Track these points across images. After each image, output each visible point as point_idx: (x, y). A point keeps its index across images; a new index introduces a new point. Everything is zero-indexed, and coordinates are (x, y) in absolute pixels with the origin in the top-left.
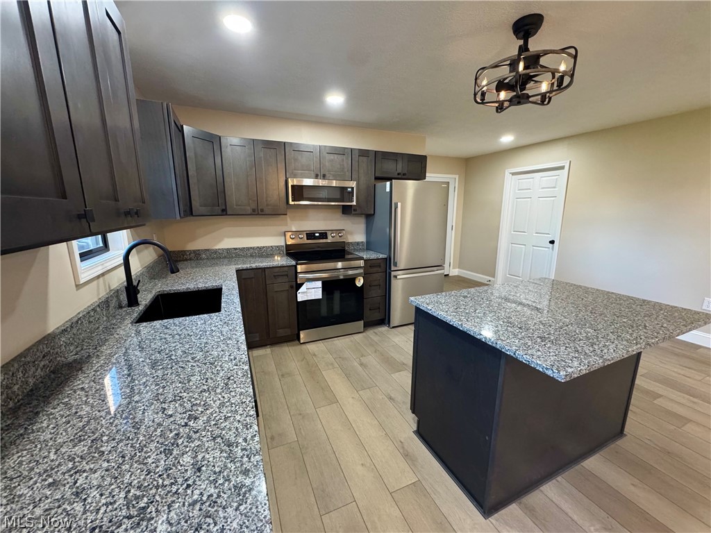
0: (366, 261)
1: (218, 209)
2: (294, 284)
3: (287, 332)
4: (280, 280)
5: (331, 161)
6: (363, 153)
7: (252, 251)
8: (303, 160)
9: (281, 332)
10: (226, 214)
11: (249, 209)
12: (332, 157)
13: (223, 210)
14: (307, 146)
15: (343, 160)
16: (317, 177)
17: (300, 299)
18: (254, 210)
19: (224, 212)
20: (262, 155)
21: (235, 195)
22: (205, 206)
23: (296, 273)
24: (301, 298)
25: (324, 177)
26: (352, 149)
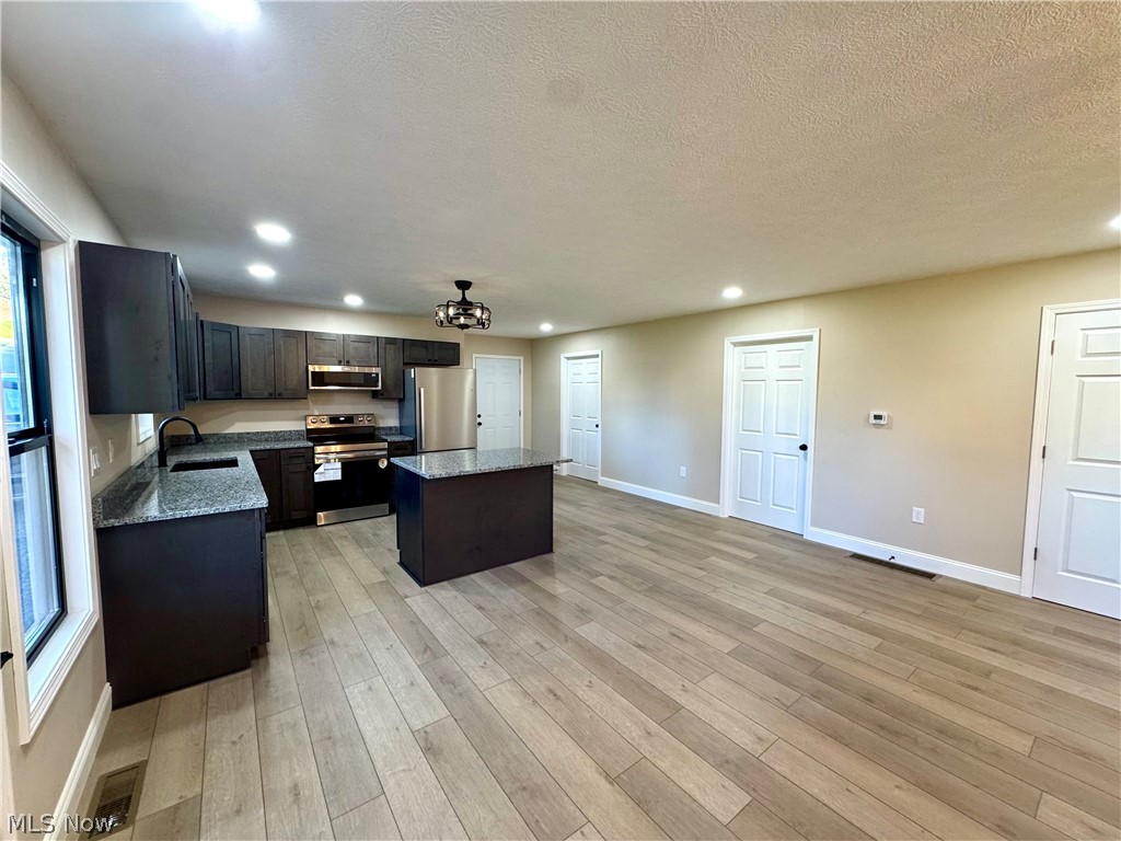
0: (389, 443)
1: (232, 394)
2: (311, 465)
3: (303, 514)
4: (296, 461)
5: (356, 348)
6: (390, 341)
7: (267, 435)
8: (326, 348)
9: (296, 515)
10: (241, 398)
11: (266, 394)
12: (356, 344)
13: (237, 394)
14: (329, 334)
15: (368, 348)
16: (340, 363)
17: (316, 480)
18: (271, 394)
19: (239, 396)
20: (282, 342)
21: (250, 380)
22: (220, 390)
23: (314, 454)
24: (318, 478)
25: (348, 363)
26: (378, 338)
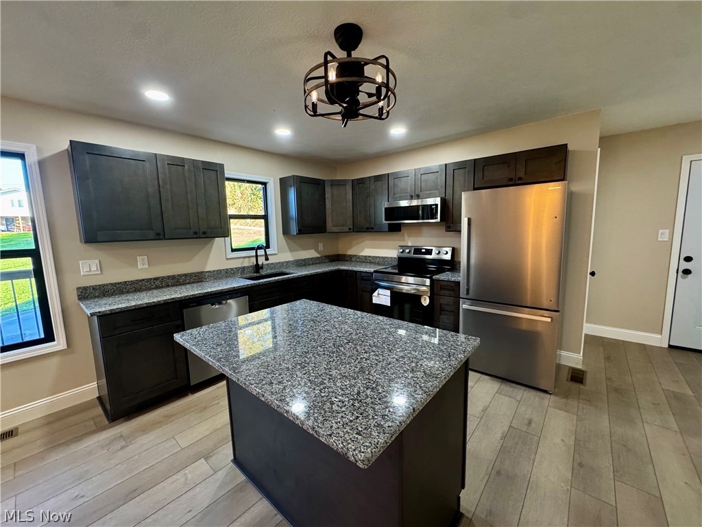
0: (432, 281)
1: (346, 228)
5: (425, 181)
6: (460, 165)
8: (402, 184)
10: (353, 232)
12: (426, 176)
13: (350, 229)
14: (405, 172)
15: (437, 177)
16: (412, 198)
18: (367, 229)
20: (374, 187)
21: (358, 218)
24: (374, 299)
25: (418, 197)
26: (447, 164)
